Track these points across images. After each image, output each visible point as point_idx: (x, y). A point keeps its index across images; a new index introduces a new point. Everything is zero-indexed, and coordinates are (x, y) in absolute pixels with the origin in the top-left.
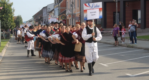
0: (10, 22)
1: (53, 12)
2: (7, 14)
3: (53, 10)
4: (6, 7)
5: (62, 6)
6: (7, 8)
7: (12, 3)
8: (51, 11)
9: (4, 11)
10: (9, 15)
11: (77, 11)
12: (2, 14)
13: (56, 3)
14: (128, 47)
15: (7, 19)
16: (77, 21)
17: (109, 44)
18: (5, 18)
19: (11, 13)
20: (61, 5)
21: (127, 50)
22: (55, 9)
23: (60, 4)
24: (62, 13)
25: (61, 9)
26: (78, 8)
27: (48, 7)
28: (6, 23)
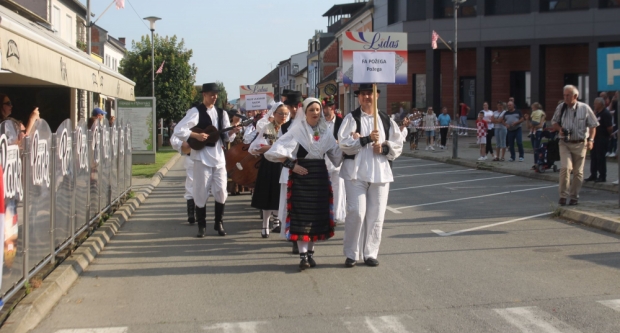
0: (185, 101)
1: (305, 75)
2: (176, 81)
3: (306, 69)
4: (174, 62)
5: (327, 58)
6: (176, 64)
7: (190, 52)
8: (300, 74)
9: (169, 71)
10: (182, 82)
12: (164, 81)
13: (314, 50)
14: (480, 169)
15: (177, 93)
17: (436, 160)
18: (171, 90)
19: (188, 77)
20: (325, 57)
21: (473, 176)
22: (310, 69)
23: (322, 54)
24: (328, 77)
25: (325, 68)
27: (292, 62)
28: (174, 105)
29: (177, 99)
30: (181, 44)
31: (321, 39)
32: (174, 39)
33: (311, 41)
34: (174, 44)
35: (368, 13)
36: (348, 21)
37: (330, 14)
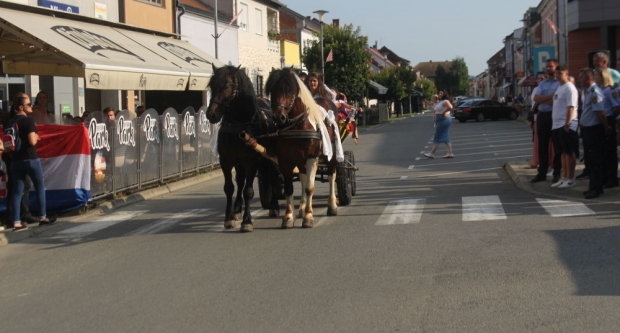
2: (352, 66)
6: (351, 51)
9: (345, 57)
10: (357, 66)
15: (353, 77)
18: (347, 74)
19: (363, 62)
29: (353, 82)
30: (357, 31)
34: (350, 32)
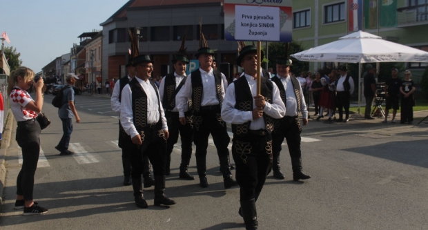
1: (69, 64)
3: (70, 61)
5: (80, 57)
8: (66, 64)
11: (99, 65)
13: (73, 53)
16: (97, 76)
23: (77, 55)
24: (80, 66)
25: (79, 61)
26: (100, 61)
27: (63, 58)
30: (15, 50)
31: (77, 48)
32: (11, 48)
33: (72, 49)
34: (11, 50)
35: (100, 38)
36: (90, 41)
37: (81, 36)
